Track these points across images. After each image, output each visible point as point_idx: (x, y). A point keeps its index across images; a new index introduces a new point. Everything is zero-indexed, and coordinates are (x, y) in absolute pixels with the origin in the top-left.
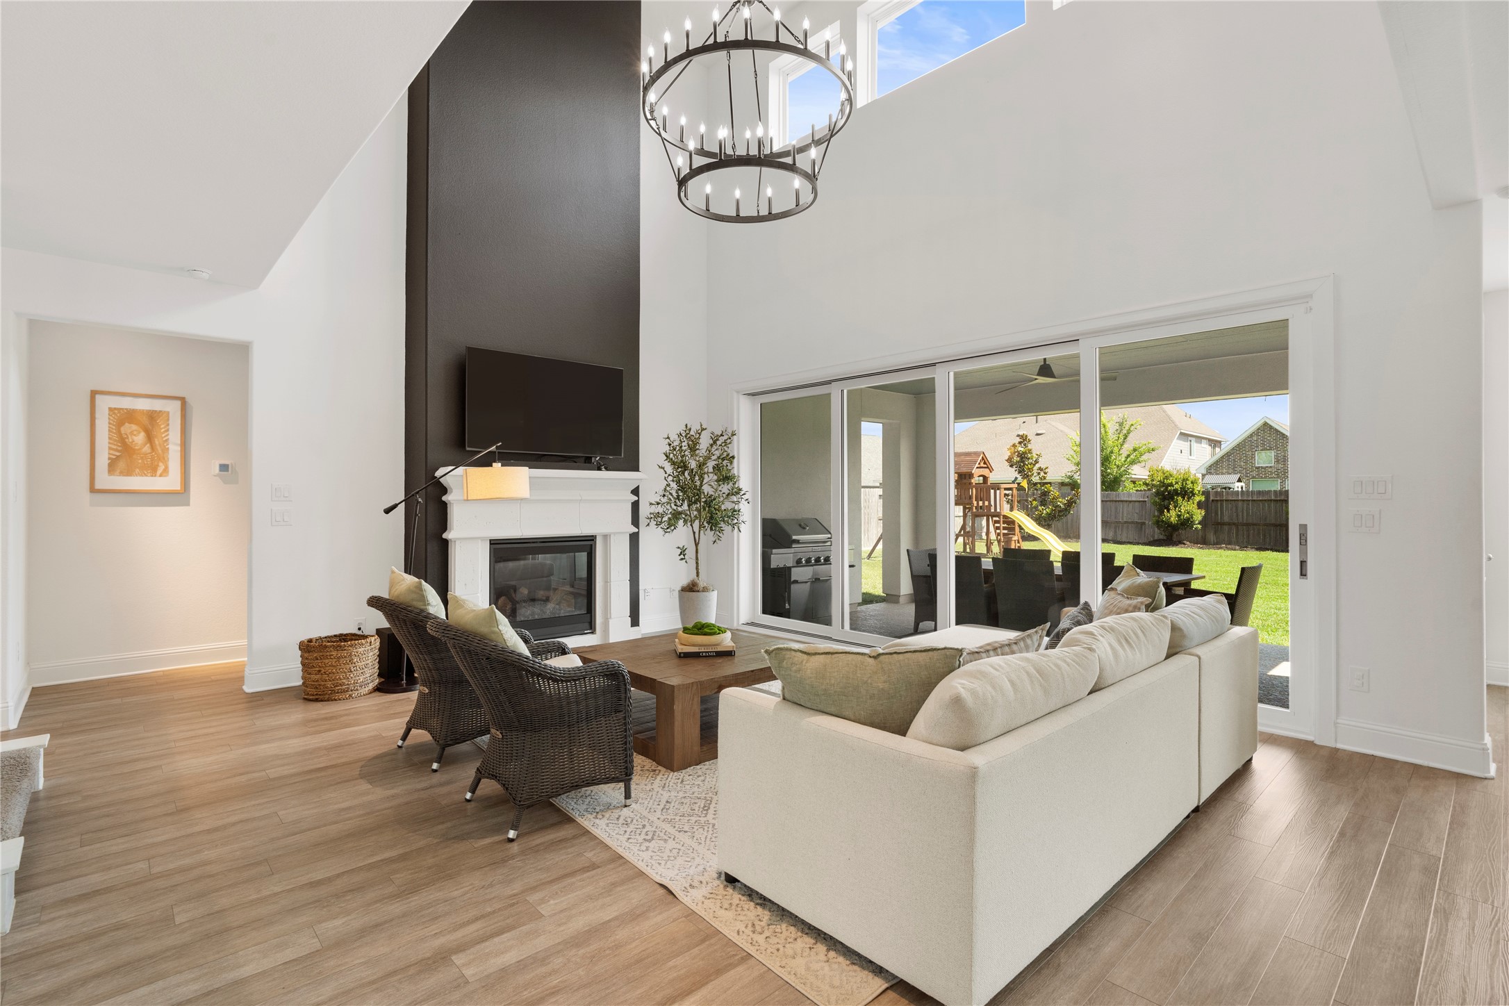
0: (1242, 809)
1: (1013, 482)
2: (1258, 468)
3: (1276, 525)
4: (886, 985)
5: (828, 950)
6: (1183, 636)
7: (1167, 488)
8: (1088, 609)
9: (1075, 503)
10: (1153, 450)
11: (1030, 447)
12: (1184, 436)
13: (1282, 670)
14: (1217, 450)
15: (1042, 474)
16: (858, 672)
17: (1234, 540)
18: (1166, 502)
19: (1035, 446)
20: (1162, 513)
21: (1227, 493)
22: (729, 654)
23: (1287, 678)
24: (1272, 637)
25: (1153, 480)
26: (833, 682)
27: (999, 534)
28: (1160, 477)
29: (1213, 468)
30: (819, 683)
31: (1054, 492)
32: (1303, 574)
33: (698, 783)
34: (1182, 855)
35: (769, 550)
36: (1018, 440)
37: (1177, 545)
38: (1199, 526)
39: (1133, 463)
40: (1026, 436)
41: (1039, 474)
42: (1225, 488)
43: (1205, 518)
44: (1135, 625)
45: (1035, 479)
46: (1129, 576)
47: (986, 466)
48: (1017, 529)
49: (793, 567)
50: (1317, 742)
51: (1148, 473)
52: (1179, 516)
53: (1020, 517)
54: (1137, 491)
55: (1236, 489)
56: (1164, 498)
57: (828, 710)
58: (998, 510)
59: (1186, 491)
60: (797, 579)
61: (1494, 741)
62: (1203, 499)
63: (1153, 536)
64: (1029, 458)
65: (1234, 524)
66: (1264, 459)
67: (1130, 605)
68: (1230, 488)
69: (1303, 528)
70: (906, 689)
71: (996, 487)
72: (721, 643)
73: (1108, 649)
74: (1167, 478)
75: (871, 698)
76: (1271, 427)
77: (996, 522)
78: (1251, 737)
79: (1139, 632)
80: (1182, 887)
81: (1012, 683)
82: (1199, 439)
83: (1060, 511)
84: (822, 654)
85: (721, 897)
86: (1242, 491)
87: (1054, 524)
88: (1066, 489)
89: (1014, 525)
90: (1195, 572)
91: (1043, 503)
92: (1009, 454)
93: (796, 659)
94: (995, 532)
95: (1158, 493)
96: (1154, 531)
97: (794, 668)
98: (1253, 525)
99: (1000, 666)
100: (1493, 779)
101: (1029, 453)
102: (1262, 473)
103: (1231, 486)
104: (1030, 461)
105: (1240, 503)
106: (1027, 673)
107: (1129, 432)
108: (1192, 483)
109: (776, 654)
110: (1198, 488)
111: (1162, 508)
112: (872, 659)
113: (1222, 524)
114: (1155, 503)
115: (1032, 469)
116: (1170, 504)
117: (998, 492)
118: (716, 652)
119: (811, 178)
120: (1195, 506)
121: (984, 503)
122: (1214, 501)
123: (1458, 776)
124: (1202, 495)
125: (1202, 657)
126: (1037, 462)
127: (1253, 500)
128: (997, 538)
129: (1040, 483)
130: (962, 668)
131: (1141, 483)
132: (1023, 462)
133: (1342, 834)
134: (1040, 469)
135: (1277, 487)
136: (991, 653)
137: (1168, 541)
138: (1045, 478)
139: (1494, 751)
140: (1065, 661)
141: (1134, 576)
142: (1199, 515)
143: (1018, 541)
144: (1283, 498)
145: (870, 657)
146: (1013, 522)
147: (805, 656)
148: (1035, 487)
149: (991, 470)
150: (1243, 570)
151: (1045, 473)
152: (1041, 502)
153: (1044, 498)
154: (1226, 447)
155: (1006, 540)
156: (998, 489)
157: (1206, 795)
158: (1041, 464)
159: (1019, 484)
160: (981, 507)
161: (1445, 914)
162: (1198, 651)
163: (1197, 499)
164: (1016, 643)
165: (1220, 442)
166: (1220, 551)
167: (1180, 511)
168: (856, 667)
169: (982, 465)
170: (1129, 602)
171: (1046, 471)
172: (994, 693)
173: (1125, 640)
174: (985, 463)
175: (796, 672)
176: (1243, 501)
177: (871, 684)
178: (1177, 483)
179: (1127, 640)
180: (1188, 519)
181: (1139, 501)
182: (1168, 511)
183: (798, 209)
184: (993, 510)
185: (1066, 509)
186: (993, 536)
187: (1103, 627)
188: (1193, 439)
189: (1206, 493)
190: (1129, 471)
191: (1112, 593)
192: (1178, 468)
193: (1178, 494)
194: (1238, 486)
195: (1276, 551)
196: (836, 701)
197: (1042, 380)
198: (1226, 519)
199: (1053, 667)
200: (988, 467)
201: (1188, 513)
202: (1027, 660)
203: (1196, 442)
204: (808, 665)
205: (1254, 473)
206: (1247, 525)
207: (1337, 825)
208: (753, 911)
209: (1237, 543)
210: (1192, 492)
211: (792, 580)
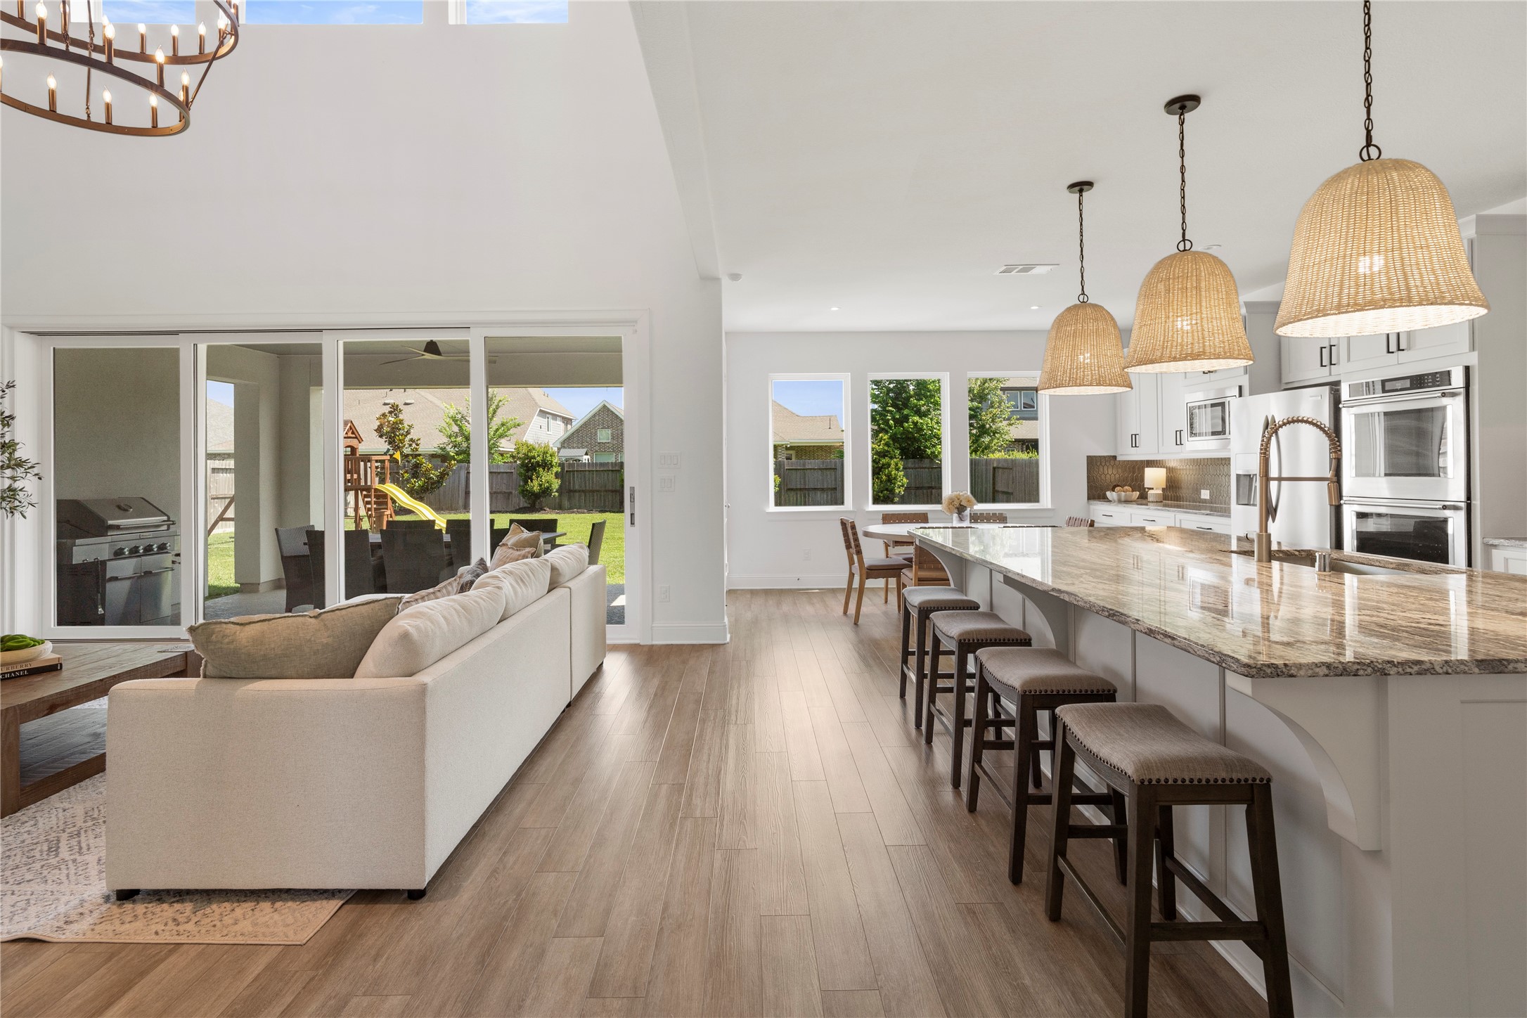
0: (598, 697)
1: (385, 454)
2: (599, 443)
3: (612, 491)
4: (342, 902)
5: (273, 904)
6: (559, 574)
7: (530, 461)
8: (483, 564)
9: (448, 475)
10: (518, 425)
11: (401, 417)
12: (543, 413)
13: (620, 601)
14: (569, 426)
15: (414, 445)
16: (300, 633)
17: (583, 504)
18: (530, 473)
19: (406, 416)
20: (526, 483)
21: (578, 465)
22: (53, 669)
23: (623, 606)
24: (612, 579)
25: (518, 453)
26: (273, 646)
27: (369, 510)
28: (524, 450)
29: (567, 443)
30: (257, 650)
31: (427, 465)
32: (632, 523)
33: (27, 829)
34: (562, 736)
35: (69, 541)
36: (387, 409)
37: (539, 512)
38: (557, 494)
39: (501, 436)
40: (397, 406)
41: (410, 445)
42: (576, 461)
43: (561, 486)
44: (526, 568)
45: (407, 451)
46: (515, 534)
47: (354, 436)
48: (390, 502)
49: (109, 560)
50: (642, 644)
51: (515, 447)
52: (540, 485)
53: (391, 489)
54: (504, 462)
55: (584, 461)
56: (528, 470)
57: (267, 674)
58: (369, 483)
59: (546, 463)
60: (115, 575)
61: (729, 621)
62: (560, 470)
63: (519, 504)
64: (400, 429)
65: (583, 491)
66: (604, 436)
67: (519, 555)
68: (579, 461)
69: (632, 489)
70: (350, 640)
71: (367, 458)
72: (38, 656)
73: (510, 587)
74: (530, 451)
75: (315, 654)
76: (609, 410)
77: (365, 496)
78: (602, 647)
79: (530, 573)
80: (563, 756)
81: (445, 618)
82: (555, 416)
83: (432, 484)
84: (258, 622)
85: (118, 916)
86: (589, 463)
87: (426, 496)
88: (438, 462)
89: (387, 498)
90: (559, 530)
91: (415, 475)
92: (379, 424)
93: (228, 631)
94: (365, 507)
95: (523, 465)
96: (520, 499)
97: (227, 640)
98: (598, 491)
99: (434, 607)
100: (728, 643)
101: (400, 423)
102: (603, 448)
103: (580, 458)
104: (401, 432)
105: (587, 473)
106: (455, 609)
107: (498, 407)
108: (551, 456)
109: (203, 629)
110: (555, 460)
111: (527, 479)
112: (313, 619)
113: (575, 491)
114: (520, 475)
115: (404, 440)
116: (533, 475)
117: (369, 464)
118: (28, 670)
119: (184, 107)
120: (553, 476)
121: (352, 476)
122: (568, 471)
123: (713, 646)
124: (559, 466)
125: (572, 588)
126: (408, 433)
127: (597, 471)
128: (367, 513)
129: (411, 455)
130: (399, 614)
131: (509, 455)
132: (394, 433)
133: (656, 695)
134: (412, 440)
135: (611, 459)
136: (420, 601)
137: (532, 509)
138: (417, 450)
139: (730, 628)
140: (482, 598)
141: (519, 533)
142: (556, 484)
143: (391, 515)
144: (617, 468)
145: (311, 617)
146: (385, 496)
147: (238, 627)
148: (406, 459)
149: (360, 440)
150: (594, 525)
151: (417, 445)
152: (413, 474)
153: (416, 471)
154: (576, 425)
155: (378, 515)
156: (369, 461)
157: (575, 693)
158: (414, 435)
159: (391, 456)
160: (349, 480)
161: (704, 721)
162: (570, 584)
163: (555, 470)
164: (439, 591)
165: (571, 420)
166: (572, 514)
167: (541, 481)
168: (298, 628)
169: (350, 435)
170: (519, 553)
171: (419, 442)
172: (433, 627)
173: (521, 580)
174: (353, 433)
175: (228, 643)
176: (589, 471)
177: (315, 641)
178: (538, 456)
179: (522, 580)
180: (548, 488)
181: (507, 473)
182: (532, 481)
183: (154, 130)
184: (363, 483)
185: (438, 482)
186: (362, 512)
187: (504, 572)
188: (550, 417)
189: (561, 465)
190: (498, 444)
191: (504, 548)
192: (540, 442)
193: (539, 466)
194: (585, 459)
195: (613, 512)
196: (277, 664)
197: (428, 356)
198: (577, 487)
199: (473, 603)
200: (356, 438)
201: (548, 482)
202: (454, 600)
203: (553, 419)
204: (242, 635)
205: (597, 448)
206: (593, 491)
207: (652, 691)
208: (167, 910)
209: (585, 507)
210: (550, 464)
211: (108, 577)
